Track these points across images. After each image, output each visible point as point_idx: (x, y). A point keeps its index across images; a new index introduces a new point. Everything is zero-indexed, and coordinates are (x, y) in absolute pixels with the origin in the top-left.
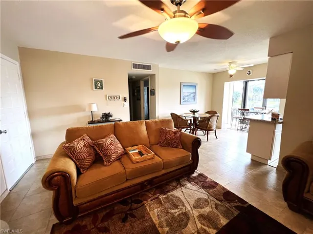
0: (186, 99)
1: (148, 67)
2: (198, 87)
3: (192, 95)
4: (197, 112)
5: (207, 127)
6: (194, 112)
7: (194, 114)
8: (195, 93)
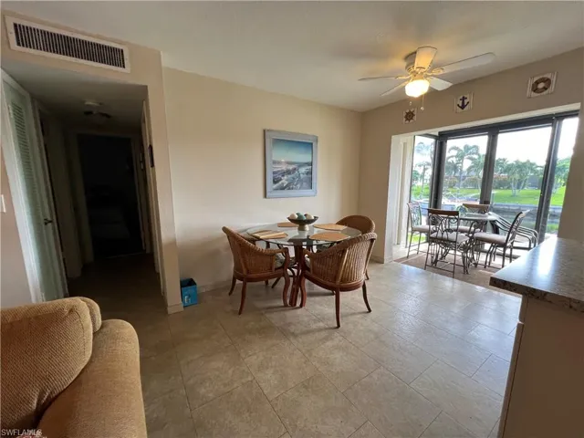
0: (284, 181)
1: (112, 56)
2: (320, 149)
3: (303, 170)
4: (310, 221)
5: (335, 278)
6: (300, 222)
7: (302, 229)
8: (311, 164)
